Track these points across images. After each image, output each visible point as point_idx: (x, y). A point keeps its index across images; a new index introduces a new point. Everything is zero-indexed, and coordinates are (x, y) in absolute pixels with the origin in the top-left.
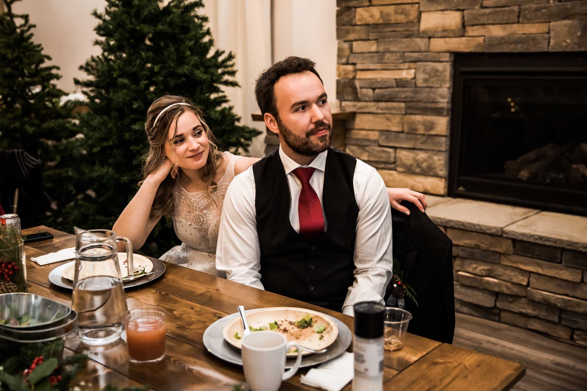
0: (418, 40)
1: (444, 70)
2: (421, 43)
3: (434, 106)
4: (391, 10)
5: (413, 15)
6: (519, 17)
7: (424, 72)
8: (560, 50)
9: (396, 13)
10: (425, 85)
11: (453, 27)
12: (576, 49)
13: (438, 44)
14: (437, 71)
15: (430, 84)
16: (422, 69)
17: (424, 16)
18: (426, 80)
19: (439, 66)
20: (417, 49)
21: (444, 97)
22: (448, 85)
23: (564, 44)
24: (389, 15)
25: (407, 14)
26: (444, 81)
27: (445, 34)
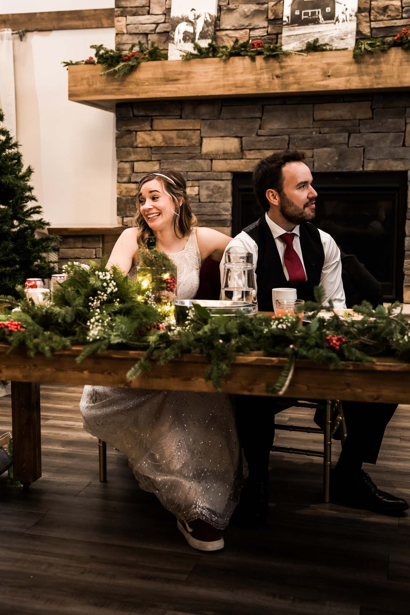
0: (200, 161)
1: (226, 187)
2: (204, 164)
3: (218, 218)
4: (173, 134)
5: (195, 139)
6: (288, 144)
7: (207, 189)
8: (323, 171)
9: (179, 137)
10: (209, 200)
11: (233, 151)
12: (335, 170)
13: (219, 165)
14: (220, 188)
15: (214, 200)
16: (205, 186)
17: (205, 140)
18: (209, 196)
19: (221, 184)
20: (200, 169)
21: (227, 210)
22: (230, 199)
23: (325, 166)
24: (171, 139)
25: (189, 139)
26: (226, 196)
27: (226, 156)
